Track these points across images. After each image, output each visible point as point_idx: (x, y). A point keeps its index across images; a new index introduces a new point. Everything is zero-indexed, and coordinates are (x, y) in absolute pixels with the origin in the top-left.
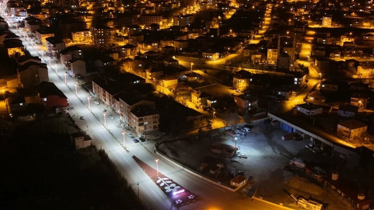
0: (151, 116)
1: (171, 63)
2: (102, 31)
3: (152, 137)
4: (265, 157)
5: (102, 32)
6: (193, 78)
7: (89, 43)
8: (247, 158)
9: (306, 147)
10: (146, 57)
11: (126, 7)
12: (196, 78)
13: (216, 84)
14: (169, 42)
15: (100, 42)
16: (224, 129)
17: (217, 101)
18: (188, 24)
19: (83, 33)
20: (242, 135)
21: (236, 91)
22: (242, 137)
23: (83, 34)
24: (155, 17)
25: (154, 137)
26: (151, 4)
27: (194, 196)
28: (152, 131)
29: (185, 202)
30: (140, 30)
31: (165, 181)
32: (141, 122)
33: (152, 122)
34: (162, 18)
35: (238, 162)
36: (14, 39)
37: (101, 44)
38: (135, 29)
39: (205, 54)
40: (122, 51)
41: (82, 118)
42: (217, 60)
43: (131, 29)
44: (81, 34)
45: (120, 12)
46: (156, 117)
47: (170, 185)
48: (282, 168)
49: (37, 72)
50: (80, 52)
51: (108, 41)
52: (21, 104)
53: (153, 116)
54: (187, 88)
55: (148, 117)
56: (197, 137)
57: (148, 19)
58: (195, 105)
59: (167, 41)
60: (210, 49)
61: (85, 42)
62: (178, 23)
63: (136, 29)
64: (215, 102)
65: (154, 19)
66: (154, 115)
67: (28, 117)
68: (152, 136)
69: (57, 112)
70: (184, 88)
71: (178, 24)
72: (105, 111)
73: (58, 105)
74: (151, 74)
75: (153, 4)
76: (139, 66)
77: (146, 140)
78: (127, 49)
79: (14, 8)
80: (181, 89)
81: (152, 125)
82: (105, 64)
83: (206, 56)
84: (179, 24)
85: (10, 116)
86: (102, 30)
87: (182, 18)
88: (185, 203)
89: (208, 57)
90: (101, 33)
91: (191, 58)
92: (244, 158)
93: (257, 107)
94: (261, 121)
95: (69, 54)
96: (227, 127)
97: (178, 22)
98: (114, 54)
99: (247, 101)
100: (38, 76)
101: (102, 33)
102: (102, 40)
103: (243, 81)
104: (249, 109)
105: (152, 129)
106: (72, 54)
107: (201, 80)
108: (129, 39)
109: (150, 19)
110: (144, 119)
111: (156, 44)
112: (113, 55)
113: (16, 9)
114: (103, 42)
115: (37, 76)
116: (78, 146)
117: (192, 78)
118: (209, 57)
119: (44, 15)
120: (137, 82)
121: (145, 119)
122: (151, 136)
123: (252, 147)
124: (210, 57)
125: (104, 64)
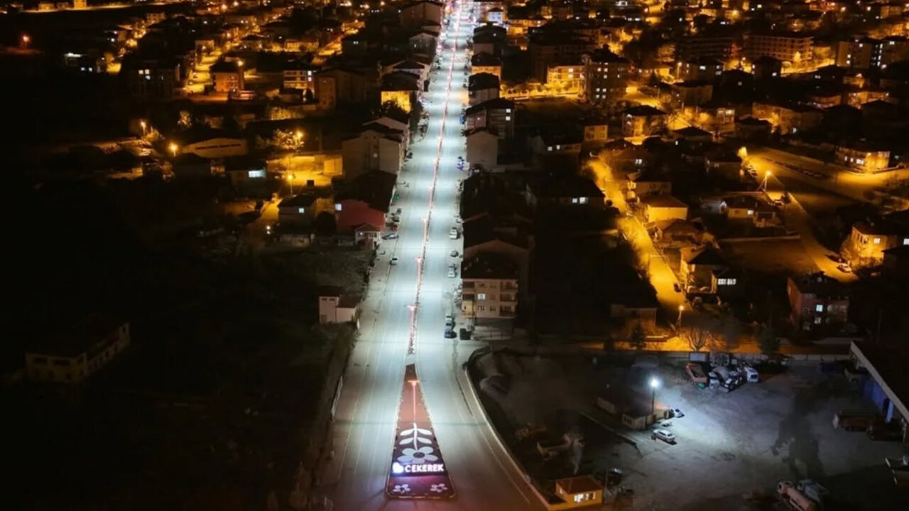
0: (497, 282)
1: (717, 165)
2: (606, 67)
3: (493, 333)
4: (728, 456)
5: (606, 70)
6: (742, 211)
7: (575, 97)
8: (673, 443)
9: (886, 464)
10: (677, 143)
11: (753, 9)
12: (750, 212)
13: (798, 237)
14: (774, 108)
15: (598, 96)
16: (687, 356)
17: (737, 282)
18: (879, 63)
19: (571, 70)
20: (725, 383)
21: (839, 268)
22: (721, 389)
23: (570, 73)
24: (789, 39)
25: (495, 336)
26: (828, 4)
27: (445, 489)
28: (496, 319)
29: (414, 494)
30: (718, 70)
31: (420, 435)
32: (469, 292)
33: (498, 297)
34: (812, 42)
35: (636, 447)
36: (405, 73)
37: (598, 101)
38: (703, 68)
39: (846, 150)
40: (626, 122)
41: (393, 262)
42: (874, 173)
43: (695, 67)
44: (567, 72)
45: (724, 23)
46: (509, 287)
47: (419, 448)
48: (745, 497)
49: (377, 148)
50: (508, 114)
51: (617, 94)
52: (301, 210)
53: (501, 283)
54: (698, 234)
55: (487, 282)
56: (595, 361)
57: (769, 44)
58: (676, 281)
59: (769, 107)
60: (863, 140)
61: (569, 92)
62: (849, 59)
63: (706, 68)
64: (731, 282)
65: (785, 46)
66: (505, 282)
67: (302, 239)
68: (495, 331)
69: (358, 239)
70: (689, 234)
71: (848, 62)
72: (454, 256)
73: (361, 225)
74: (637, 186)
75: (833, 4)
76: (637, 162)
77: (472, 338)
78: (637, 118)
79: (479, 3)
80: (680, 233)
81: (498, 304)
82: (550, 149)
83: (846, 159)
84: (852, 63)
85: (267, 230)
86: (606, 64)
87: (861, 45)
88: (413, 496)
89: (852, 160)
90: (603, 73)
91: (803, 158)
92: (665, 440)
93: (846, 320)
94: (822, 360)
95: (481, 115)
96: (697, 355)
97: (849, 56)
98: (597, 128)
99: (810, 296)
100: (379, 156)
101: (606, 73)
102: (601, 90)
103: (877, 241)
104: (816, 322)
105: (495, 315)
106: (488, 116)
107: (763, 220)
108: (673, 93)
109: (775, 45)
110: (476, 285)
111: (730, 112)
112: (593, 129)
113: (485, 5)
114: (604, 97)
115: (375, 155)
116: (325, 316)
117: (736, 212)
118: (855, 161)
119: (535, 22)
120: (583, 200)
121: (482, 285)
122: (491, 331)
123: (720, 422)
124: (859, 161)
125: (547, 149)
